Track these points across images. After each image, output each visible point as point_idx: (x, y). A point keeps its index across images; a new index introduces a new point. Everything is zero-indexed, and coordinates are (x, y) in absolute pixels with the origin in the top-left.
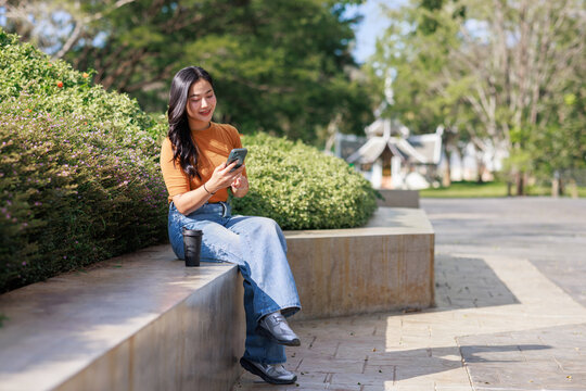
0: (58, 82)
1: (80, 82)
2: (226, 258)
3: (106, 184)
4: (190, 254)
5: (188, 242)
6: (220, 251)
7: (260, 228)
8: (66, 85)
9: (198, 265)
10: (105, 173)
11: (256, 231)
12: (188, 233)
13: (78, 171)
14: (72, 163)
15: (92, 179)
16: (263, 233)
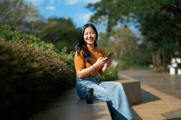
0: (31, 41)
1: (37, 41)
2: (101, 98)
3: (53, 71)
4: (89, 99)
5: (88, 93)
6: (98, 95)
7: (116, 86)
8: (33, 41)
9: (92, 103)
10: (51, 66)
11: (114, 87)
12: (88, 90)
13: (41, 65)
14: (38, 62)
15: (47, 69)
16: (117, 88)
